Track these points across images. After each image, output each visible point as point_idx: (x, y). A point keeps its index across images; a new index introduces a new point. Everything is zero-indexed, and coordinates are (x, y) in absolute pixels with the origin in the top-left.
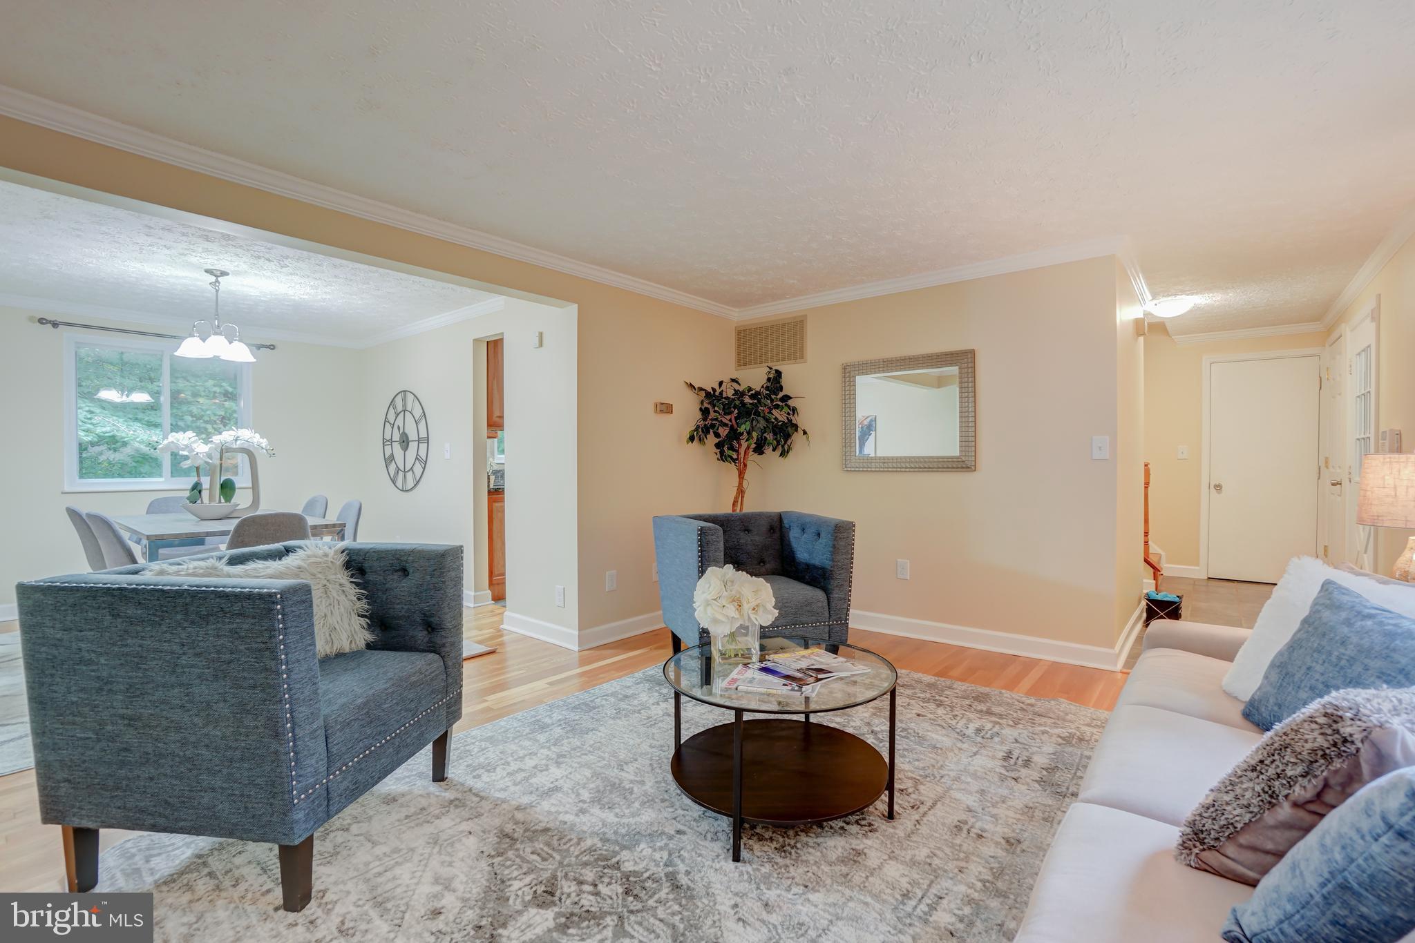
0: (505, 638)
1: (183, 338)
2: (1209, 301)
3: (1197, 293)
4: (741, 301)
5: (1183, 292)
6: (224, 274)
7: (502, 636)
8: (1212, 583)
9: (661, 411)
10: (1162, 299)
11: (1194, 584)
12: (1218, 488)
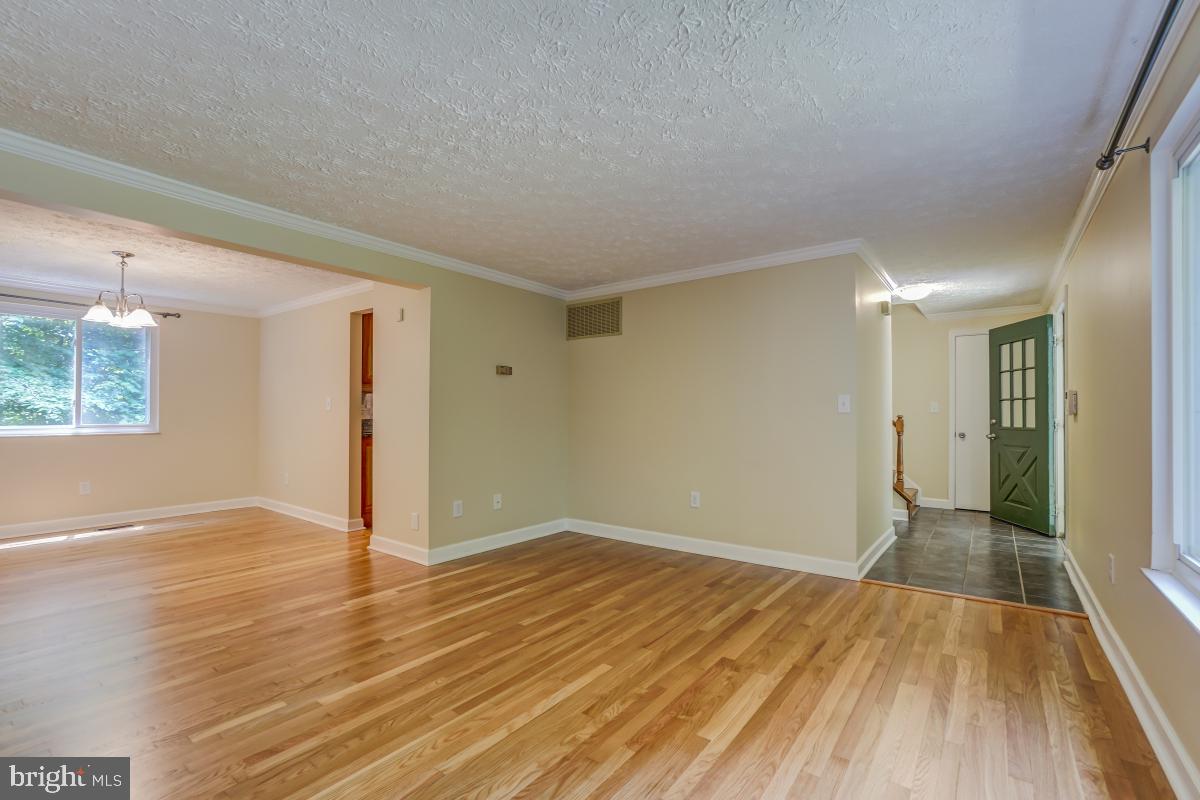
0: (371, 556)
1: (90, 306)
2: (944, 288)
3: (934, 282)
4: (571, 286)
5: (922, 281)
6: (128, 255)
7: (368, 554)
8: (959, 513)
9: (503, 373)
10: (906, 286)
11: (943, 514)
12: (962, 436)
